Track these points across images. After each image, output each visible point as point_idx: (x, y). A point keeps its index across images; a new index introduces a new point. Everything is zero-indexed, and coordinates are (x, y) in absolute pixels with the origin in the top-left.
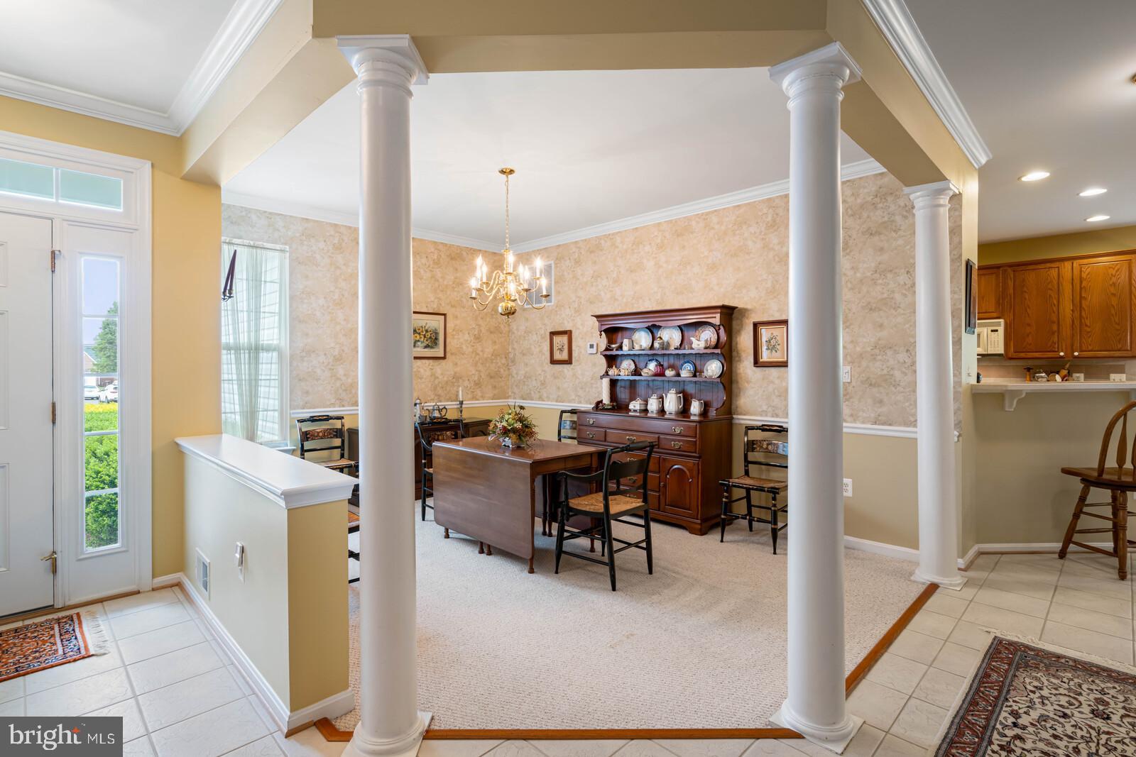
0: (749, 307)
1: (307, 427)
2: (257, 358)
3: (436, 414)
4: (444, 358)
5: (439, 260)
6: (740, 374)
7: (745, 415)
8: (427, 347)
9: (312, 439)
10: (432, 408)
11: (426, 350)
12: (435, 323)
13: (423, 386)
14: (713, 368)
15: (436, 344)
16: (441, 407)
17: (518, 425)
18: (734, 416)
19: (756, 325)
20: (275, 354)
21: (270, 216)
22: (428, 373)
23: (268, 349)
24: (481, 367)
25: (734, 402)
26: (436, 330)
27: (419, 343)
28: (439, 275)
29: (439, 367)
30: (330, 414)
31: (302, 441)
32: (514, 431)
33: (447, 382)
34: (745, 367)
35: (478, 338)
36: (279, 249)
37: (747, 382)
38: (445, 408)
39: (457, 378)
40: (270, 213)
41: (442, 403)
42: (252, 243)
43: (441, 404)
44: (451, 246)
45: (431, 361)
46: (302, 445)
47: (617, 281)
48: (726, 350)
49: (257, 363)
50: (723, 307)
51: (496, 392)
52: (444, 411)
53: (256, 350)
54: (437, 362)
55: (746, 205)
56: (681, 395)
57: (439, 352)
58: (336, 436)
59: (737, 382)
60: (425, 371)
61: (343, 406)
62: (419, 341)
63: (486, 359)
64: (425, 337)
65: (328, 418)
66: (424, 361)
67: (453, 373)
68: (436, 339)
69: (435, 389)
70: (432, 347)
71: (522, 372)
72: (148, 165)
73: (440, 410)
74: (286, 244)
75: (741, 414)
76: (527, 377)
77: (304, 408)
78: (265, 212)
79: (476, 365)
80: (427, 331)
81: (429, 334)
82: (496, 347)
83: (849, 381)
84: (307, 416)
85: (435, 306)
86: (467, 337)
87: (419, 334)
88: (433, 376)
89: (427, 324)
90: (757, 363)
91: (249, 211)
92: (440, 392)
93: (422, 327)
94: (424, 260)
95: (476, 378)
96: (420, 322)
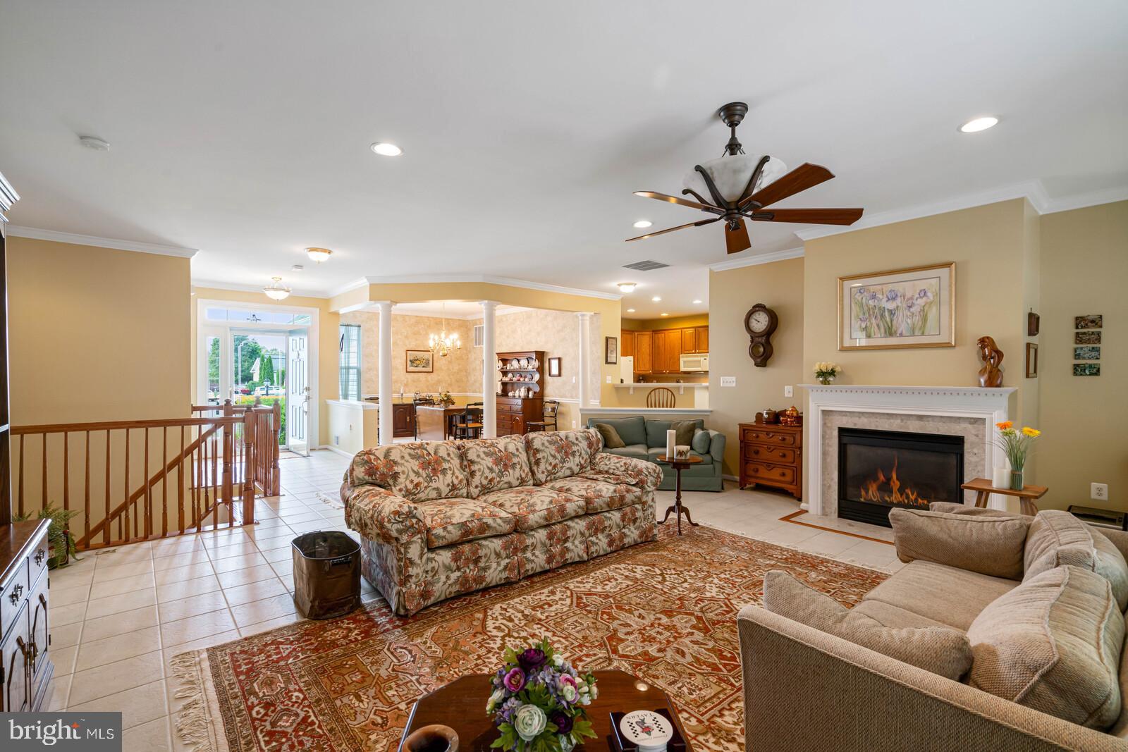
0: (548, 351)
2: (348, 372)
4: (433, 372)
6: (545, 380)
7: (547, 397)
8: (424, 367)
12: (428, 356)
13: (421, 385)
14: (537, 377)
15: (428, 366)
17: (446, 398)
18: (545, 397)
19: (549, 359)
20: (356, 370)
22: (424, 379)
23: (353, 368)
24: (451, 377)
25: (543, 391)
26: (428, 359)
27: (420, 365)
29: (430, 377)
32: (444, 400)
33: (434, 384)
34: (547, 377)
35: (449, 363)
37: (547, 383)
39: (439, 382)
43: (430, 394)
45: (426, 374)
47: (508, 337)
48: (541, 370)
49: (348, 374)
50: (535, 352)
51: (460, 389)
53: (348, 368)
54: (428, 374)
56: (526, 389)
57: (429, 369)
59: (544, 383)
63: (455, 373)
64: (423, 362)
66: (423, 374)
67: (436, 379)
68: (428, 363)
69: (430, 387)
70: (426, 367)
71: (473, 379)
72: (318, 309)
76: (475, 381)
77: (368, 393)
79: (449, 375)
81: (425, 360)
82: (460, 367)
83: (575, 382)
84: (368, 397)
85: (427, 347)
87: (420, 360)
88: (427, 381)
89: (424, 356)
90: (550, 375)
93: (421, 357)
94: (423, 326)
95: (449, 382)
96: (420, 355)
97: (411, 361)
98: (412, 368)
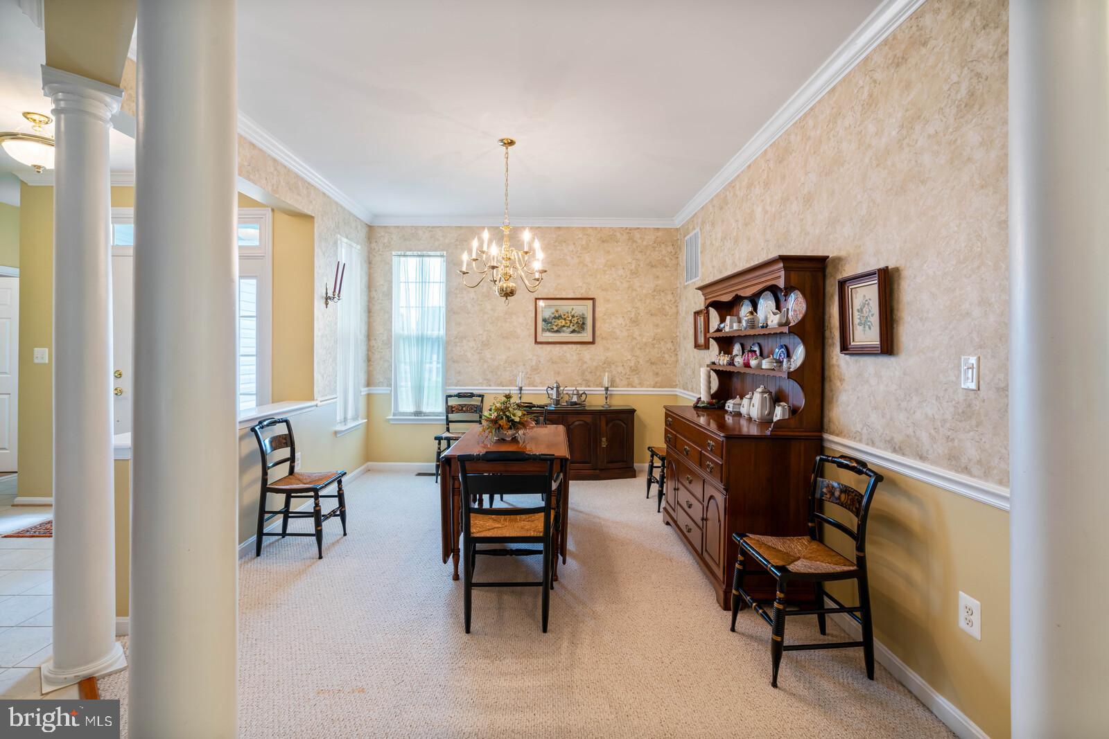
1: (453, 402)
3: (575, 399)
4: (593, 343)
5: (588, 245)
6: (833, 365)
7: (837, 435)
8: (573, 331)
9: (457, 412)
10: (571, 392)
11: (572, 335)
12: (583, 308)
13: (569, 370)
15: (583, 329)
16: (581, 392)
18: (826, 436)
19: (842, 284)
21: (431, 229)
22: (575, 358)
24: (638, 353)
25: (826, 412)
26: (583, 314)
27: (564, 328)
28: (587, 258)
29: (587, 352)
30: (475, 392)
31: (448, 412)
33: (596, 368)
35: (635, 322)
36: (439, 255)
37: (840, 381)
38: (584, 393)
40: (433, 227)
41: (582, 389)
42: (419, 253)
44: (601, 229)
45: (578, 346)
46: (447, 416)
51: (659, 379)
52: (584, 396)
54: (585, 347)
55: (840, 83)
56: (766, 395)
57: (586, 336)
58: (476, 412)
59: (830, 381)
60: (572, 355)
61: (490, 386)
62: (564, 326)
63: (646, 344)
64: (571, 322)
65: (472, 395)
66: (570, 346)
67: (603, 358)
68: (583, 324)
69: (583, 373)
70: (579, 332)
73: (579, 396)
74: (443, 250)
75: (832, 433)
77: (456, 386)
78: (428, 227)
79: (632, 349)
80: (573, 316)
81: (575, 319)
82: (659, 330)
83: (973, 386)
85: (583, 291)
86: (620, 320)
87: (565, 319)
88: (581, 360)
89: (573, 309)
90: (846, 347)
91: (416, 228)
92: (589, 377)
93: (568, 313)
94: (571, 248)
95: (632, 364)
96: (565, 307)
97: (544, 320)
98: (548, 334)
